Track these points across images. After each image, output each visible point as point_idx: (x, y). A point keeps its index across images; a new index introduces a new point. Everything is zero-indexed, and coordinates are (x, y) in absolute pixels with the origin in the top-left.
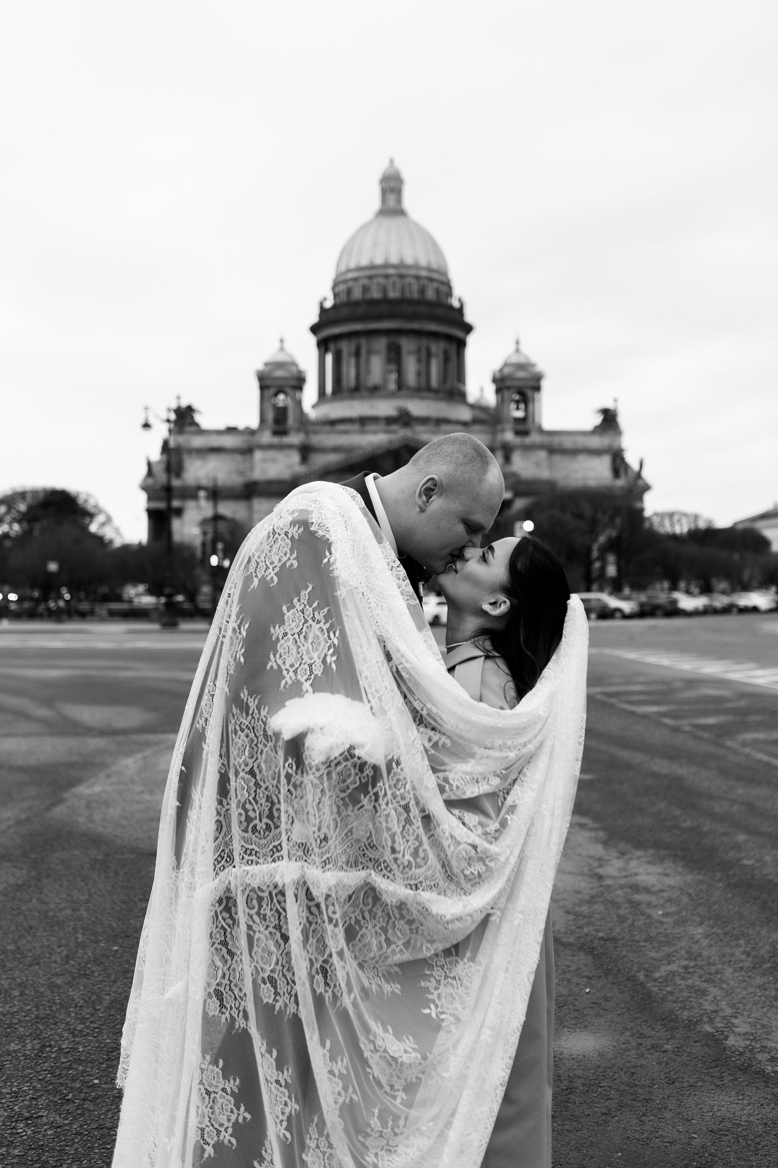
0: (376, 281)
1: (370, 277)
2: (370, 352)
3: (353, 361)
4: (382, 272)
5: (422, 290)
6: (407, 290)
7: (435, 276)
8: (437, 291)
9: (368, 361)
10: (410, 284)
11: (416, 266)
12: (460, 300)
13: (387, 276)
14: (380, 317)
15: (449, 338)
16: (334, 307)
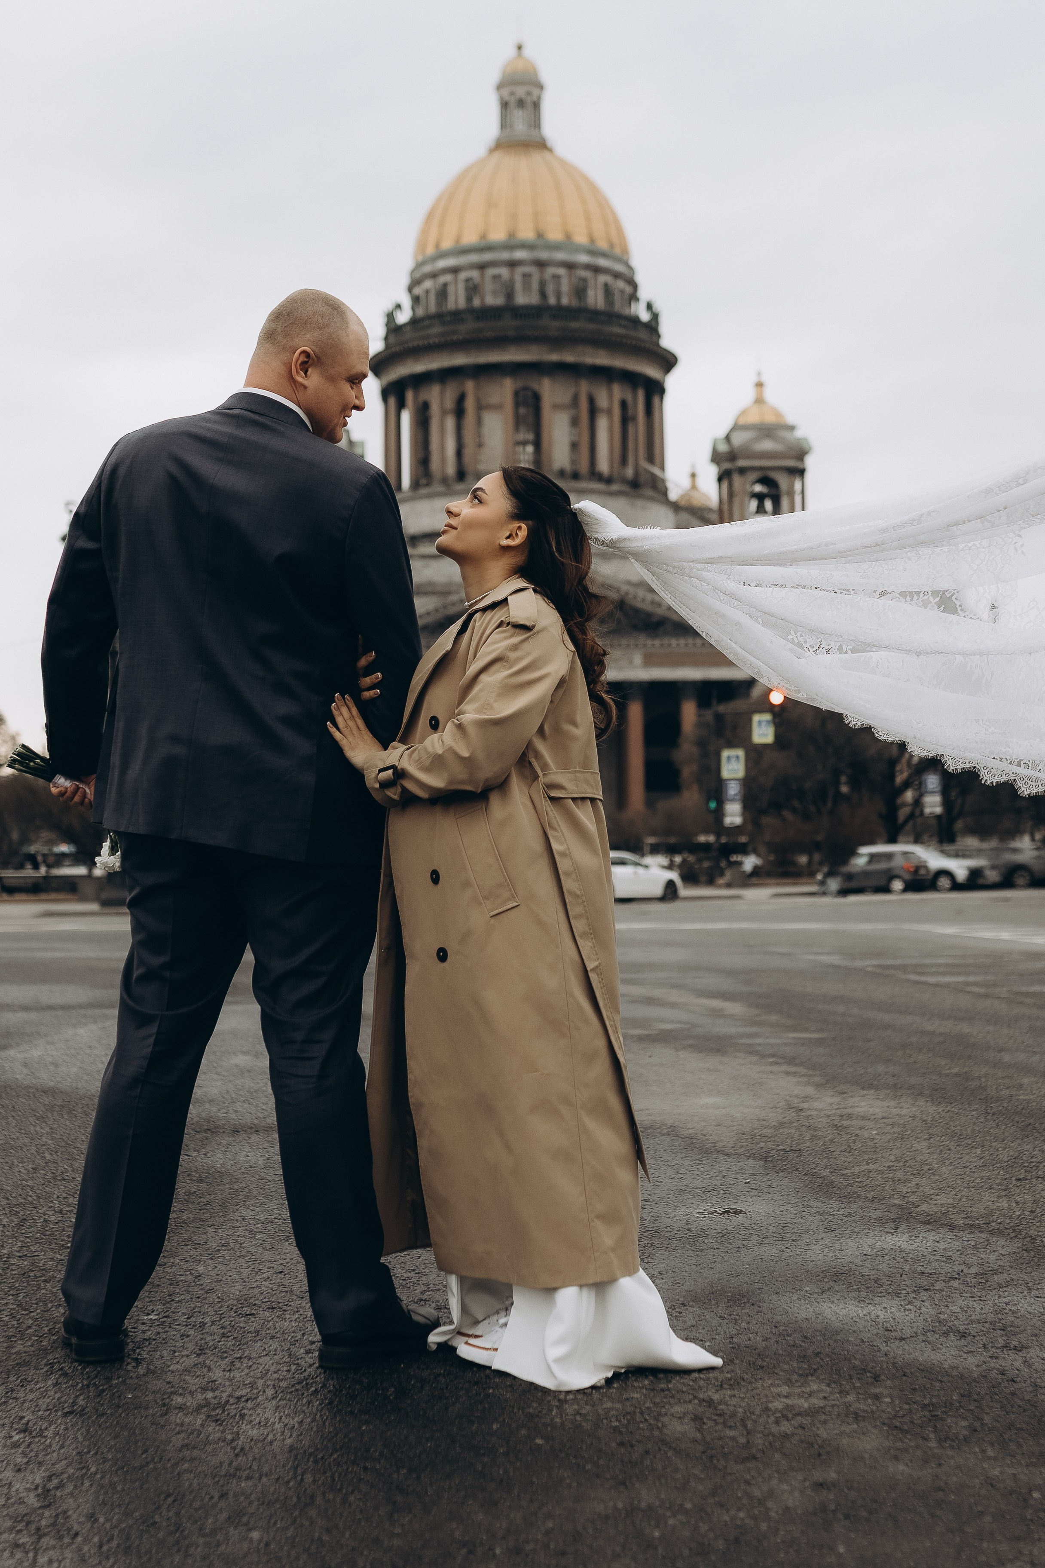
0: (491, 272)
1: (482, 267)
2: (481, 407)
3: (450, 423)
4: (505, 255)
5: (580, 291)
6: (550, 289)
7: (602, 262)
8: (608, 291)
9: (479, 422)
10: (556, 278)
11: (567, 244)
12: (649, 306)
13: (512, 264)
14: (500, 341)
15: (631, 379)
16: (414, 322)
